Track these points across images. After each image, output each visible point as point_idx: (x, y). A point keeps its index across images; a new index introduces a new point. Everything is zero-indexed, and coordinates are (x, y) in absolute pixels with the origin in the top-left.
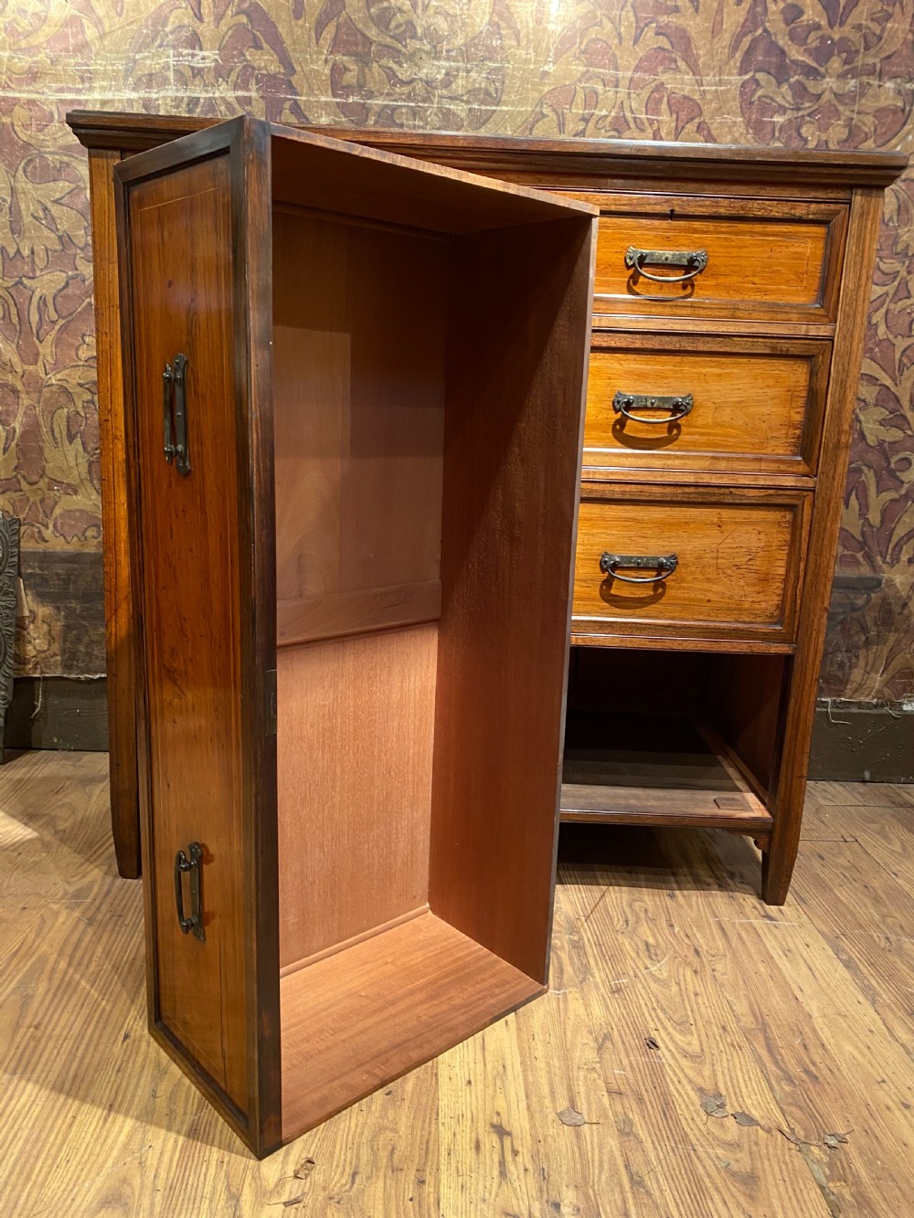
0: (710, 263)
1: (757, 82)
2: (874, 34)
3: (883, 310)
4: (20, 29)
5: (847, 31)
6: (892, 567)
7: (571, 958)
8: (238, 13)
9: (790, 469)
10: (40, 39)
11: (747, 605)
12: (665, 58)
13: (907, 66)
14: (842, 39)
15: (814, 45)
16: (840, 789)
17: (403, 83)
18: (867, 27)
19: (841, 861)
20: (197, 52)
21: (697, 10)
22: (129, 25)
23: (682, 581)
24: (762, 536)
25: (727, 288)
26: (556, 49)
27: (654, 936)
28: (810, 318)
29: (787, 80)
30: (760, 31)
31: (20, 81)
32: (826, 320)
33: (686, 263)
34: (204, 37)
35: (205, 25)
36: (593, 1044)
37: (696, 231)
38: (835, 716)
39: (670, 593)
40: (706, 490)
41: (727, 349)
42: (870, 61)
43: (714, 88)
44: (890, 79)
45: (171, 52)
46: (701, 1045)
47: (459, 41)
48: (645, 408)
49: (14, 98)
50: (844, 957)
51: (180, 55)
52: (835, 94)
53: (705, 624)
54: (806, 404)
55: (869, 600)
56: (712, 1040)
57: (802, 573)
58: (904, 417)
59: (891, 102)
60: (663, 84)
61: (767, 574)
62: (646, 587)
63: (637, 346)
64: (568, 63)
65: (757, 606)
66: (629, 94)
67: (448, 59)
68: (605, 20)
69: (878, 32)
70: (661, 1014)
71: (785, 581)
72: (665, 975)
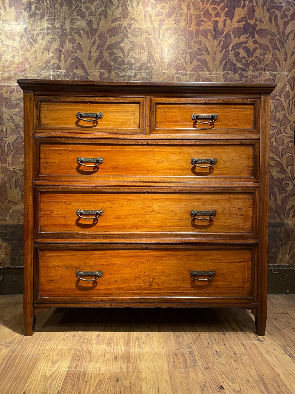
0: (219, 117)
1: (228, 73)
2: (262, 59)
3: (274, 138)
4: (6, 66)
5: (253, 58)
6: (287, 219)
7: (189, 357)
8: (71, 59)
9: (251, 181)
10: (11, 68)
11: (241, 227)
12: (200, 67)
13: (272, 67)
14: (252, 60)
15: (244, 62)
16: (279, 297)
17: (121, 77)
18: (259, 57)
19: (283, 320)
20: (59, 70)
21: (208, 54)
22: (39, 63)
23: (218, 219)
24: (243, 203)
25: (225, 125)
26: (167, 66)
27: (219, 348)
29: (237, 73)
30: (228, 59)
31: (5, 80)
32: (257, 133)
33: (211, 118)
34: (61, 66)
35: (61, 63)
36: (199, 388)
37: (213, 108)
38: (274, 270)
39: (215, 223)
40: (223, 188)
41: (226, 144)
42: (261, 66)
43: (215, 75)
44: (268, 71)
45: (51, 71)
46: (240, 387)
47: (138, 65)
48: (201, 163)
49: (3, 85)
50: (289, 353)
51: (54, 71)
52: (252, 76)
53: (227, 233)
54: (253, 160)
55: (281, 230)
56: (244, 385)
57: (258, 215)
58: (285, 170)
59: (269, 78)
60: (200, 75)
61: (247, 216)
62: (207, 222)
63: (197, 144)
64: (171, 70)
65: (244, 227)
66: (190, 78)
67: (135, 70)
68: (181, 58)
69: (263, 58)
70: (224, 377)
71: (252, 218)
72: (224, 362)
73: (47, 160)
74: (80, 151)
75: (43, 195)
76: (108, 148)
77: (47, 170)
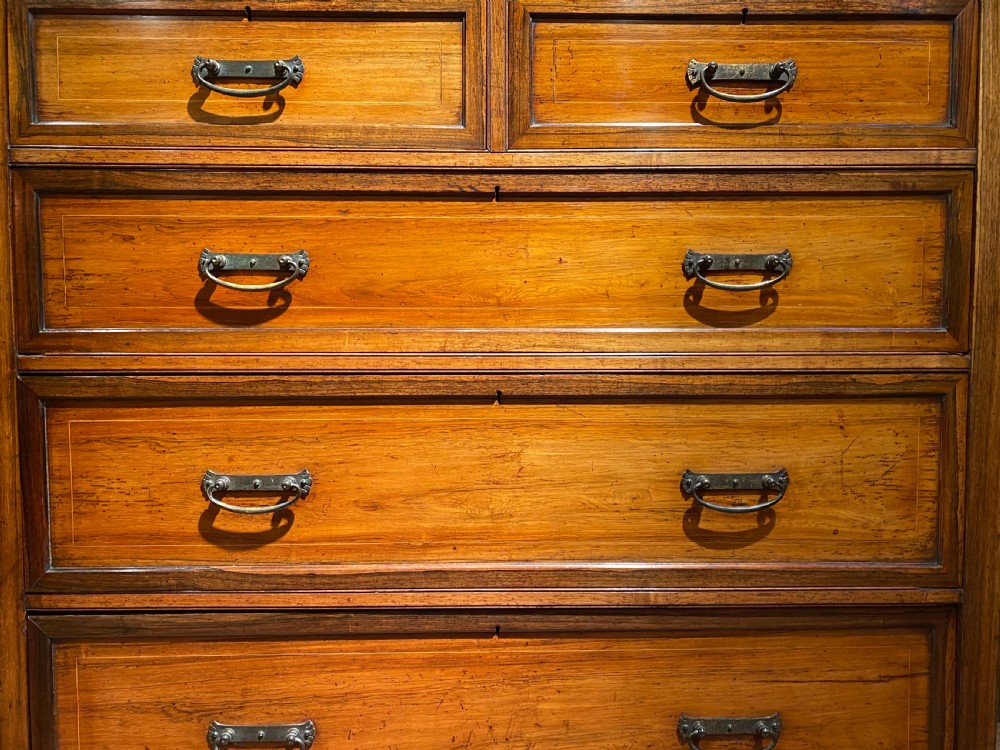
0: (802, 74)
9: (932, 345)
11: (887, 536)
23: (797, 506)
24: (900, 439)
25: (826, 109)
28: (942, 141)
32: (962, 143)
33: (768, 78)
37: (777, 36)
39: (781, 523)
40: (820, 379)
41: (833, 188)
48: (727, 271)
53: (832, 566)
54: (944, 256)
57: (961, 487)
61: (913, 491)
62: (748, 518)
63: (711, 188)
65: (902, 536)
71: (938, 499)
73: (73, 265)
74: (213, 226)
75: (61, 414)
76: (328, 211)
77: (73, 310)
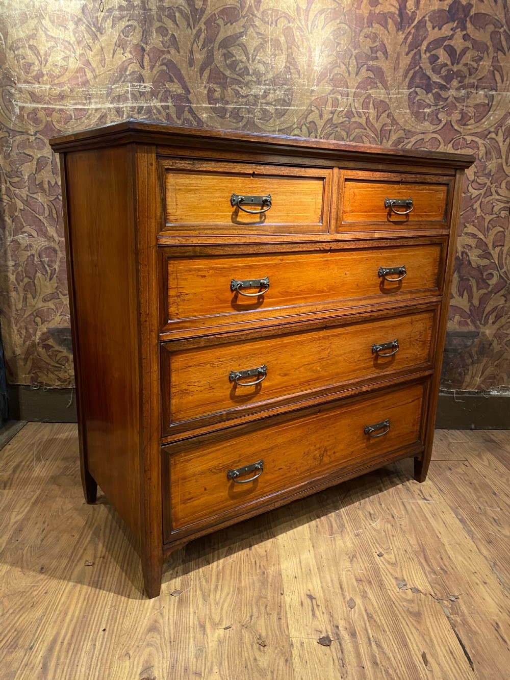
1: (416, 93)
2: (474, 68)
3: (479, 202)
4: (55, 75)
5: (460, 66)
6: (485, 326)
7: (335, 520)
8: (161, 65)
9: (434, 293)
10: (64, 79)
12: (371, 82)
13: (490, 83)
14: (457, 70)
15: (444, 74)
16: (460, 433)
17: (243, 97)
18: (470, 65)
19: (460, 470)
20: (142, 84)
21: (387, 58)
22: (108, 71)
26: (318, 78)
27: (373, 509)
28: (443, 227)
29: (431, 92)
30: (418, 68)
31: (55, 100)
32: (447, 227)
34: (145, 76)
35: (145, 71)
36: (348, 559)
38: (457, 398)
42: (472, 81)
43: (395, 96)
44: (482, 89)
45: (129, 84)
46: (396, 559)
47: (270, 76)
49: (52, 108)
50: (460, 517)
51: (134, 86)
52: (455, 98)
54: (439, 264)
55: (473, 342)
56: (400, 556)
57: (436, 338)
58: (490, 254)
59: (482, 101)
60: (370, 94)
61: (425, 341)
64: (324, 86)
66: (354, 100)
67: (265, 85)
68: (342, 64)
69: (476, 67)
70: (378, 546)
71: (431, 343)
72: (379, 527)
